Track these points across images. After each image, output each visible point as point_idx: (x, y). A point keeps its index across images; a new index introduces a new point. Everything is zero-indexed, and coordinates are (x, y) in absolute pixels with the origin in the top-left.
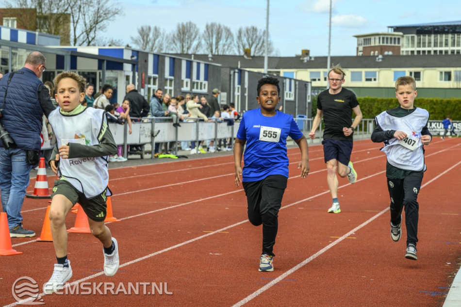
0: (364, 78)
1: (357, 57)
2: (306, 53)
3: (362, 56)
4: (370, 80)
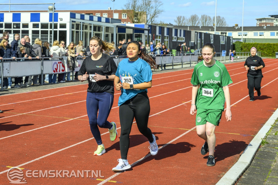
0: (259, 35)
1: (257, 27)
2: (237, 25)
3: (259, 27)
4: (261, 35)
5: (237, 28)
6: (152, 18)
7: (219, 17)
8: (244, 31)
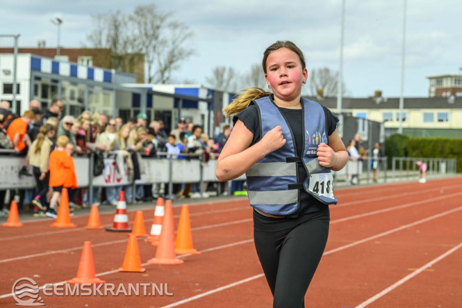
0: (436, 119)
1: (430, 98)
2: (379, 94)
3: (435, 98)
4: (442, 120)
5: (378, 100)
6: (166, 68)
7: (327, 71)
8: (405, 107)
